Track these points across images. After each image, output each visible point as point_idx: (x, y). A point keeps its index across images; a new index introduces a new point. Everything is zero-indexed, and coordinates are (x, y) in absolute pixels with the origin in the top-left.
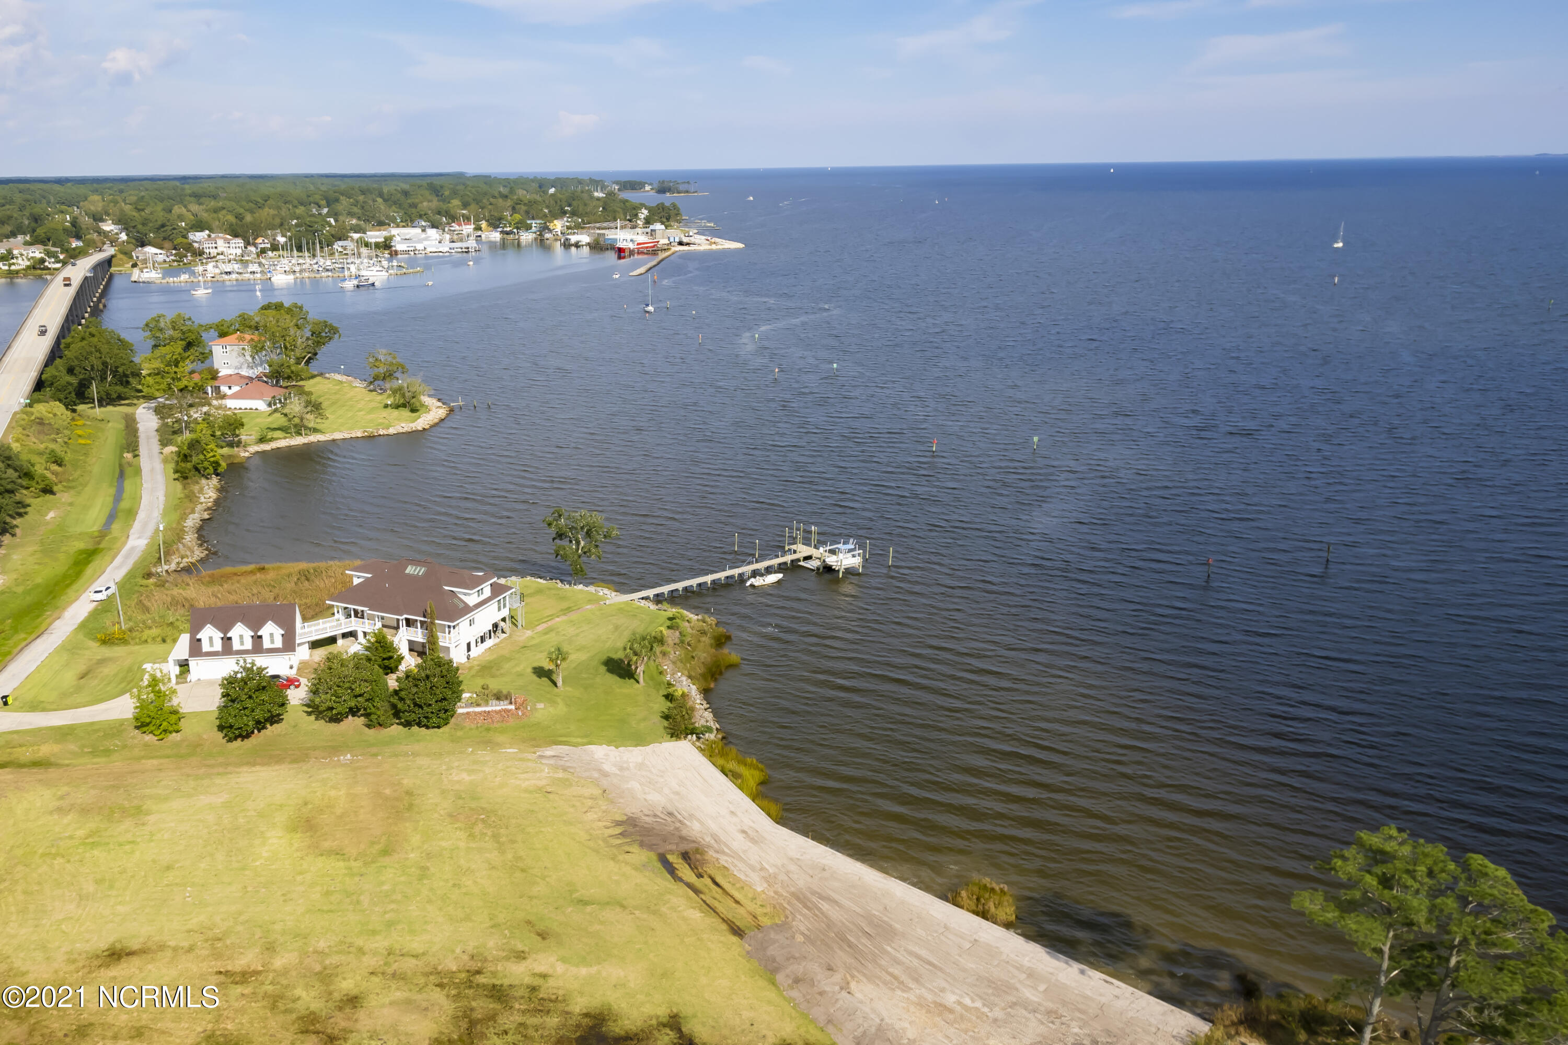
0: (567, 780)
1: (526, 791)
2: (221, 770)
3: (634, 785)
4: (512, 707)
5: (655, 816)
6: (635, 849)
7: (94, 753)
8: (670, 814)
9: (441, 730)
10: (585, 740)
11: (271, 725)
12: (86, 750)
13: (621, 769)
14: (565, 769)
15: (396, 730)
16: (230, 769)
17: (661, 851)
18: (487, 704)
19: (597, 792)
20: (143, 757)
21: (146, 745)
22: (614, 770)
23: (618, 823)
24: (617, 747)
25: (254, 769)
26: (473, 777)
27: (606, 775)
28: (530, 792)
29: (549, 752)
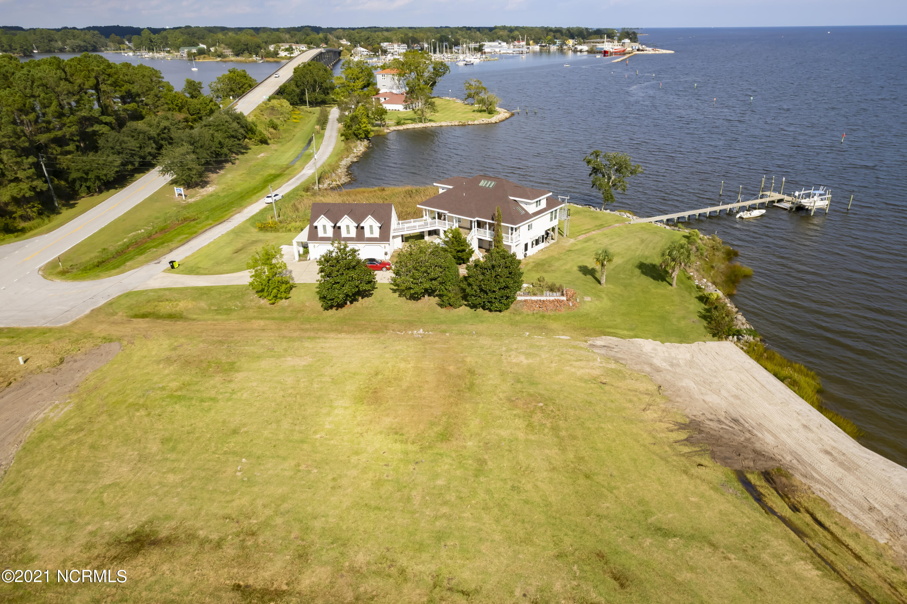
0: (620, 371)
1: (581, 379)
3: (687, 383)
4: (564, 298)
5: (719, 421)
6: (706, 460)
7: (218, 311)
8: (735, 421)
9: (502, 314)
10: (631, 333)
11: (362, 298)
12: (213, 308)
13: (672, 365)
14: (617, 361)
15: (464, 310)
17: (737, 467)
18: (542, 295)
19: (652, 388)
20: (256, 317)
22: (665, 365)
23: (682, 427)
24: (663, 342)
26: (531, 361)
27: (658, 370)
28: (586, 381)
29: (600, 341)
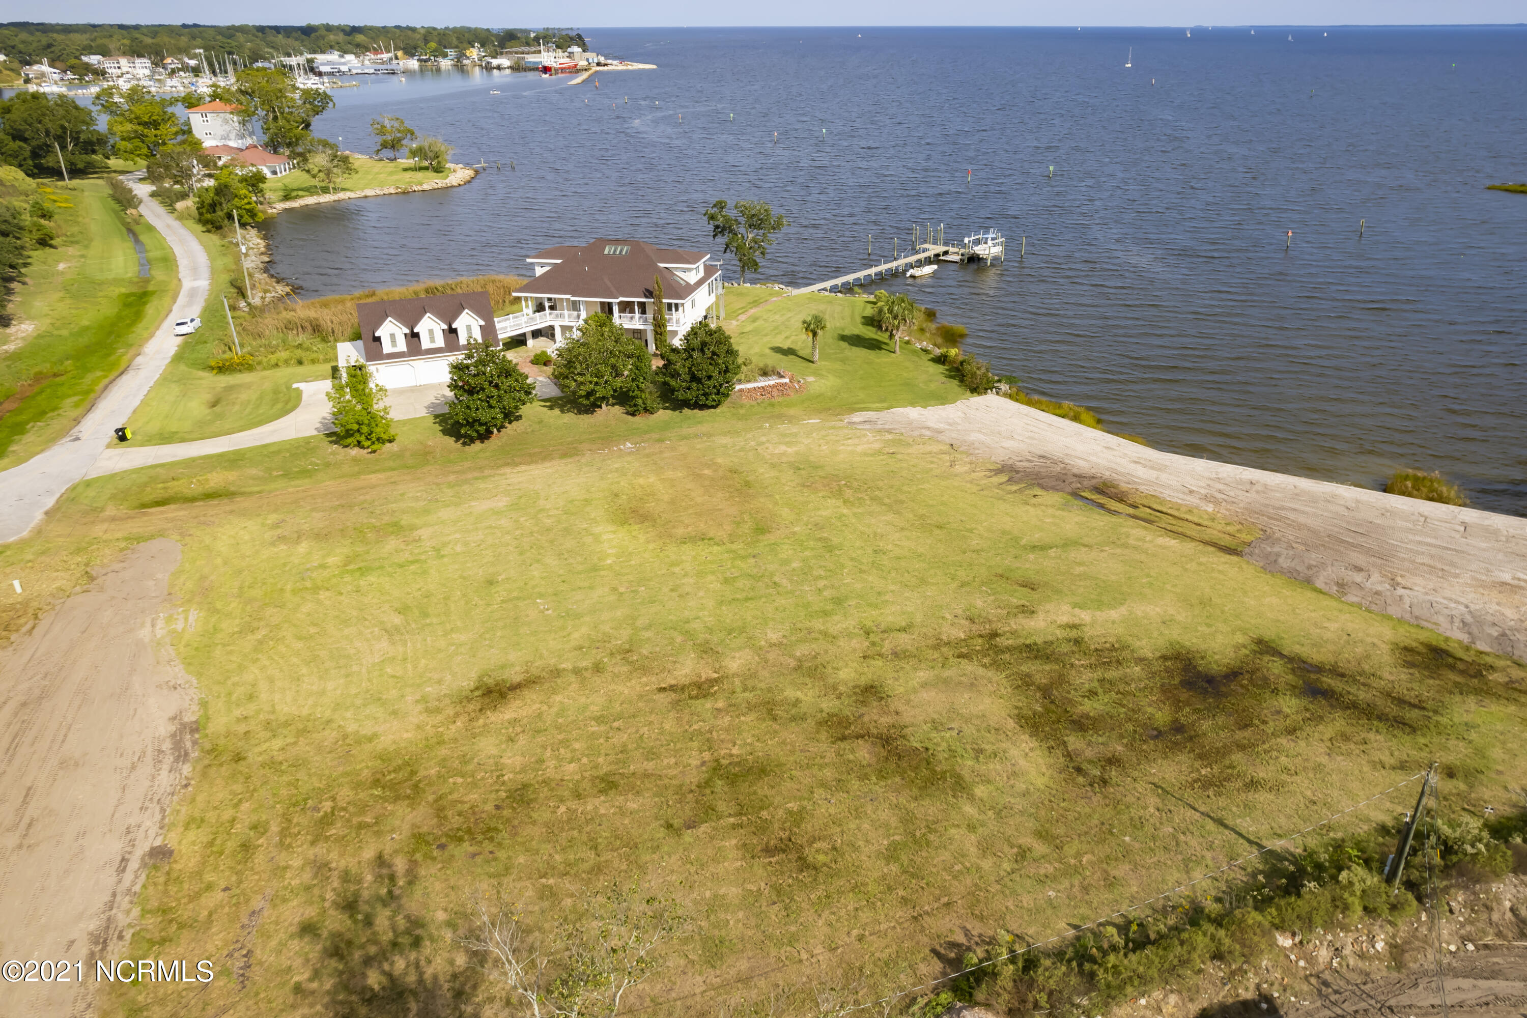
0: (900, 440)
1: (866, 454)
2: (476, 474)
3: (974, 437)
4: (786, 380)
5: (1028, 460)
6: (1038, 492)
7: (289, 476)
8: (1043, 457)
9: (718, 410)
10: (885, 405)
13: (950, 424)
14: (890, 432)
15: (663, 415)
16: (487, 472)
17: (1070, 490)
18: (755, 381)
19: (946, 448)
20: (359, 473)
21: (355, 460)
22: (942, 426)
23: (999, 471)
24: (925, 407)
25: (518, 469)
26: (795, 449)
27: (940, 432)
28: (872, 455)
29: (857, 417)
